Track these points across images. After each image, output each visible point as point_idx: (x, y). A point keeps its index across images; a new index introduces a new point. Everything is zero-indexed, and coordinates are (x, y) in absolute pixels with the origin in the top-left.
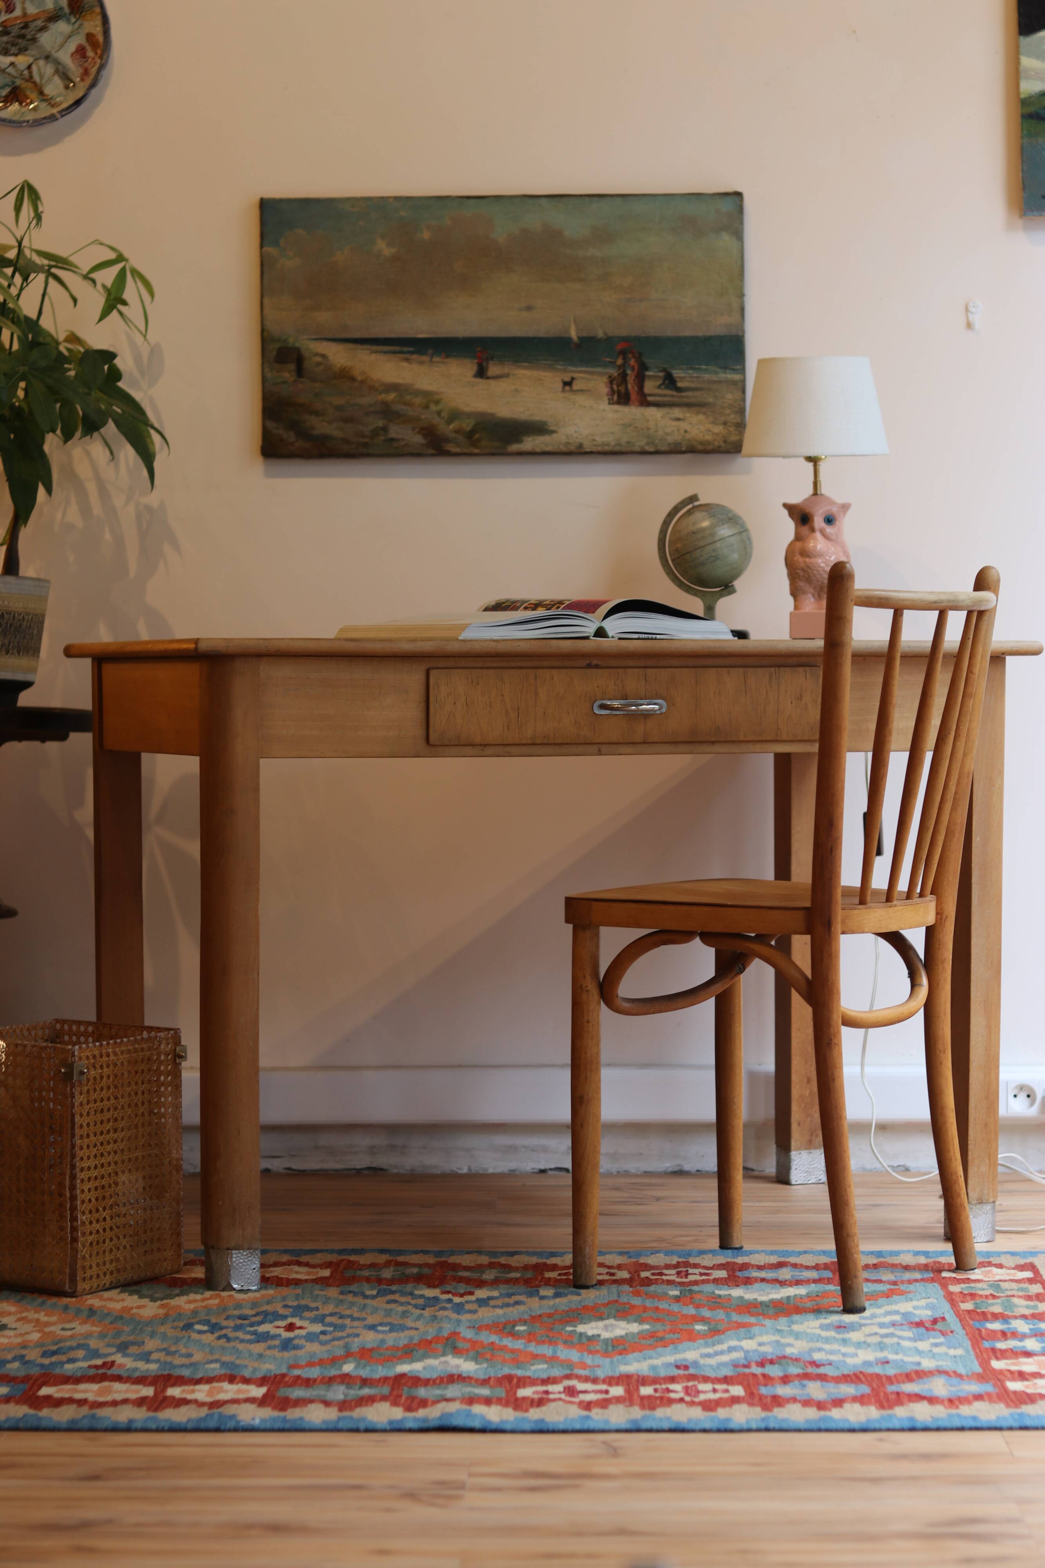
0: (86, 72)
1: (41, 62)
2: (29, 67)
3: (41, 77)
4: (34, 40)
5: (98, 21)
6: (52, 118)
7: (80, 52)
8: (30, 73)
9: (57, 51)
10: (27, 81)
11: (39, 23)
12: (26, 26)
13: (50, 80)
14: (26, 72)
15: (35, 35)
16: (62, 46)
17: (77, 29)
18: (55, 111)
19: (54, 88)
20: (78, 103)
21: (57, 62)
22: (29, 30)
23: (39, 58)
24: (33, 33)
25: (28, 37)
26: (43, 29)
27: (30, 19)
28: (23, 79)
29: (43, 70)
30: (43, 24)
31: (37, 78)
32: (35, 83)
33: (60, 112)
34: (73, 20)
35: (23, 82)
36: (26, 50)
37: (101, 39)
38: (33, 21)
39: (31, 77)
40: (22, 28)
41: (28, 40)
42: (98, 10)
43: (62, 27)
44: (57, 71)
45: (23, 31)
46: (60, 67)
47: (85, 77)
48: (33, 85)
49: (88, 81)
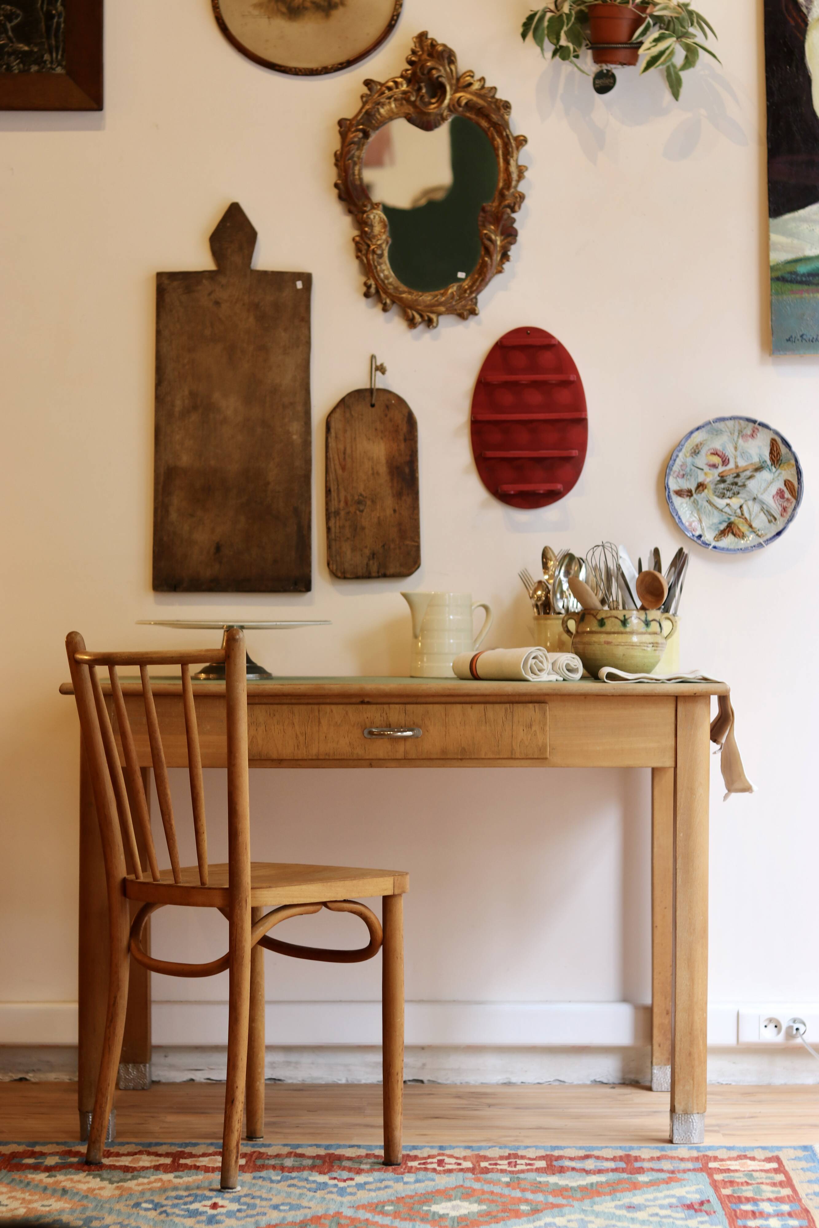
0: (785, 509)
1: (750, 503)
2: (741, 507)
3: (750, 515)
4: (744, 486)
5: (794, 471)
6: (760, 545)
7: (780, 494)
8: (742, 511)
9: (762, 494)
10: (740, 517)
11: (748, 473)
12: (738, 476)
13: (757, 515)
14: (739, 511)
15: (744, 483)
16: (765, 490)
17: (778, 476)
18: (761, 540)
19: (760, 521)
20: (779, 534)
21: (762, 503)
22: (740, 479)
23: (749, 500)
24: (743, 480)
25: (740, 484)
26: (750, 477)
27: (741, 470)
28: (736, 516)
29: (751, 509)
30: (751, 474)
31: (747, 515)
32: (746, 519)
33: (765, 542)
34: (774, 469)
35: (736, 518)
36: (738, 493)
37: (795, 483)
38: (744, 471)
39: (742, 514)
40: (735, 477)
41: (739, 486)
42: (793, 462)
43: (765, 475)
44: (762, 509)
45: (736, 480)
46: (765, 507)
47: (785, 514)
48: (744, 521)
49: (787, 516)
